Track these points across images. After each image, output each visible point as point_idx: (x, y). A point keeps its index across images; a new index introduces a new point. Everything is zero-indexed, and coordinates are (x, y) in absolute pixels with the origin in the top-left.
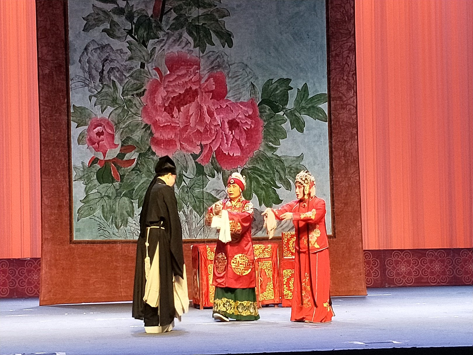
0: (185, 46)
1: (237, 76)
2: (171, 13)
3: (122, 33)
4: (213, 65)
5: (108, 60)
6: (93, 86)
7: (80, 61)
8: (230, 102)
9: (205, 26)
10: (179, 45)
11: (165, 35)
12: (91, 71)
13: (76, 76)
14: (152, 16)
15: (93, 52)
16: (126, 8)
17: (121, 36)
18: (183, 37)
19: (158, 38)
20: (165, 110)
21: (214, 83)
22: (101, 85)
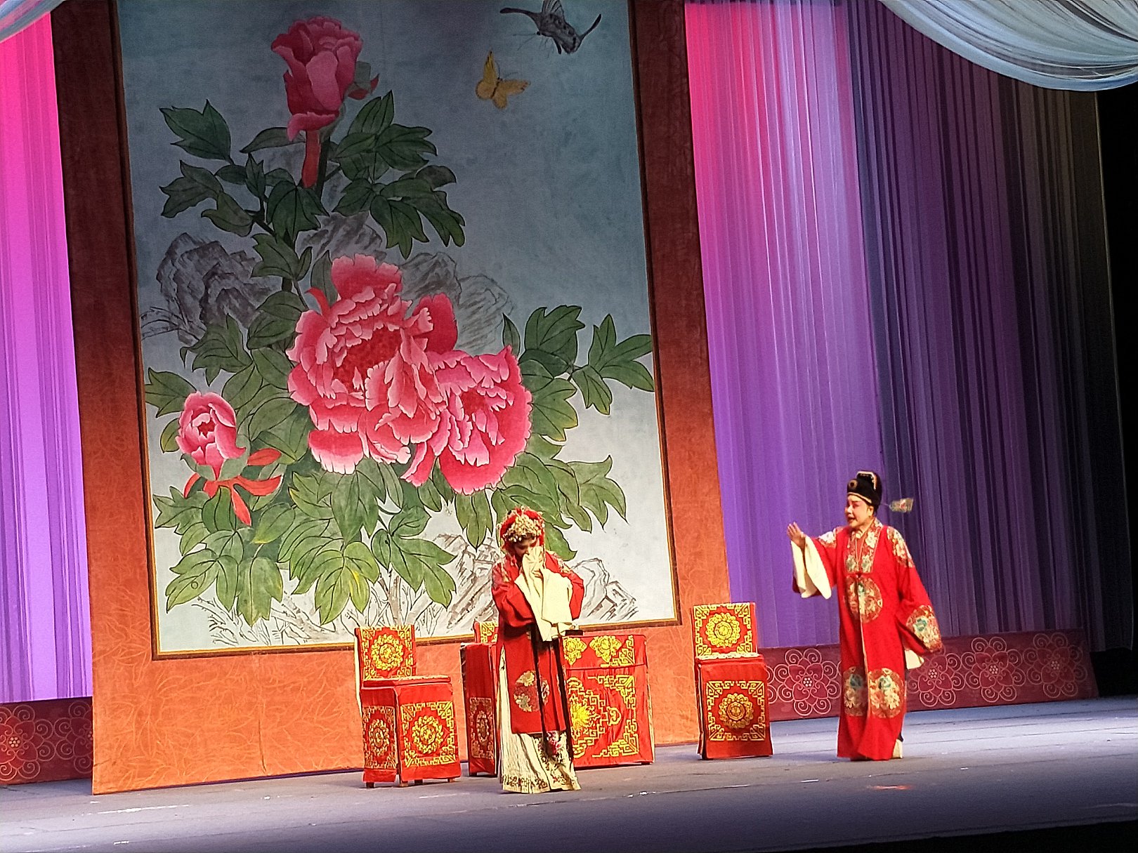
0: (370, 243)
1: (475, 303)
2: (339, 178)
3: (241, 218)
4: (427, 282)
5: (216, 274)
6: (188, 328)
7: (159, 278)
8: (464, 356)
9: (408, 202)
10: (357, 243)
11: (329, 221)
12: (183, 298)
13: (152, 309)
14: (301, 183)
15: (185, 257)
16: (249, 167)
17: (240, 224)
18: (364, 226)
19: (316, 229)
20: (335, 375)
21: (430, 318)
22: (203, 326)
